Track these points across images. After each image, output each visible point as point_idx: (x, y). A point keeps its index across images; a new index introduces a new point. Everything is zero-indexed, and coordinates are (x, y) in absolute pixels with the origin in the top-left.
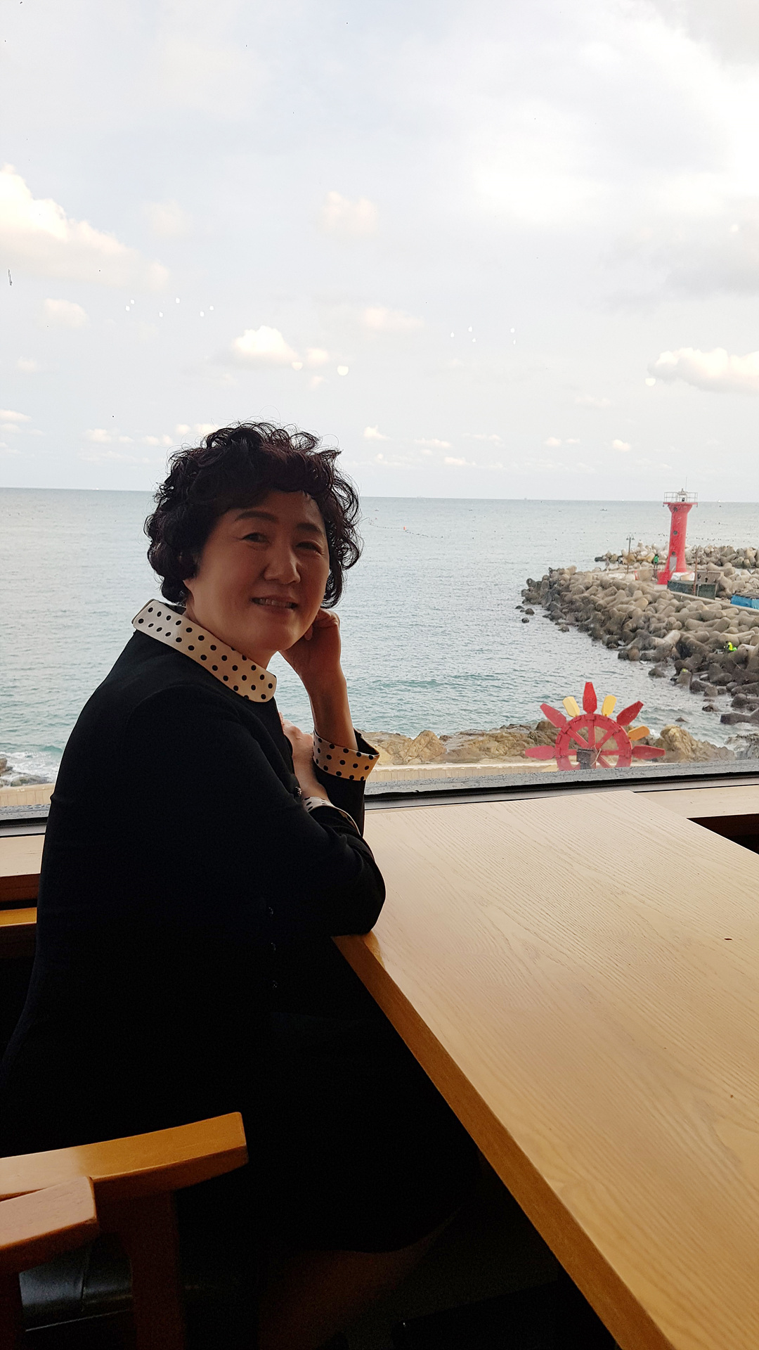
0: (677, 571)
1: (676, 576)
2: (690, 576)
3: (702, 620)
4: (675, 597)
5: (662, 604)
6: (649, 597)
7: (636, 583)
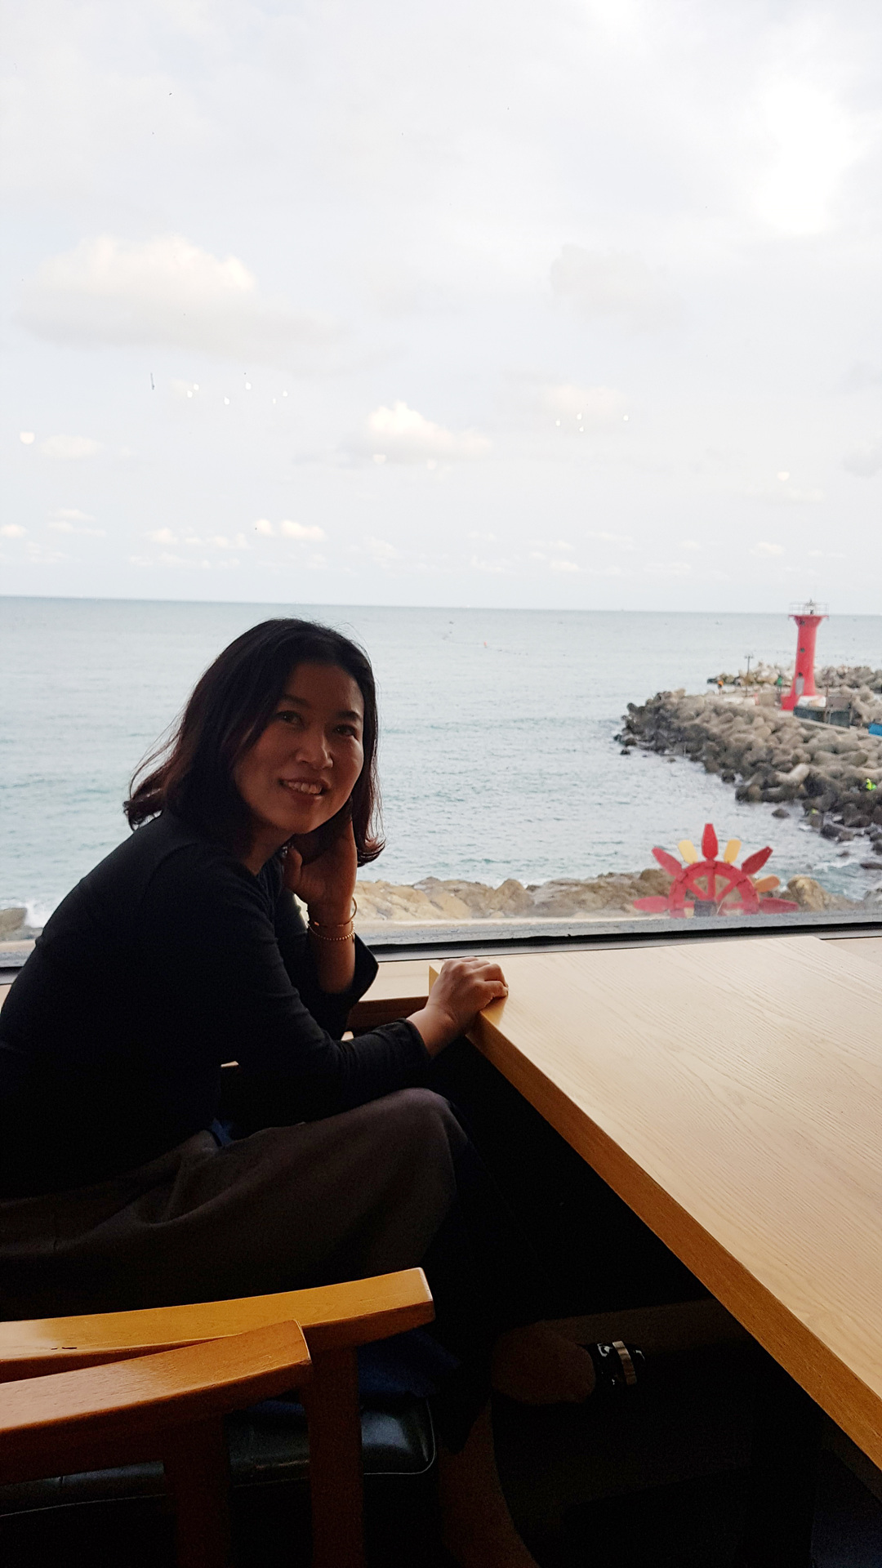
0: (806, 693)
1: (803, 701)
2: (820, 701)
3: (835, 752)
4: (803, 725)
5: (787, 735)
6: (772, 726)
7: (757, 709)
